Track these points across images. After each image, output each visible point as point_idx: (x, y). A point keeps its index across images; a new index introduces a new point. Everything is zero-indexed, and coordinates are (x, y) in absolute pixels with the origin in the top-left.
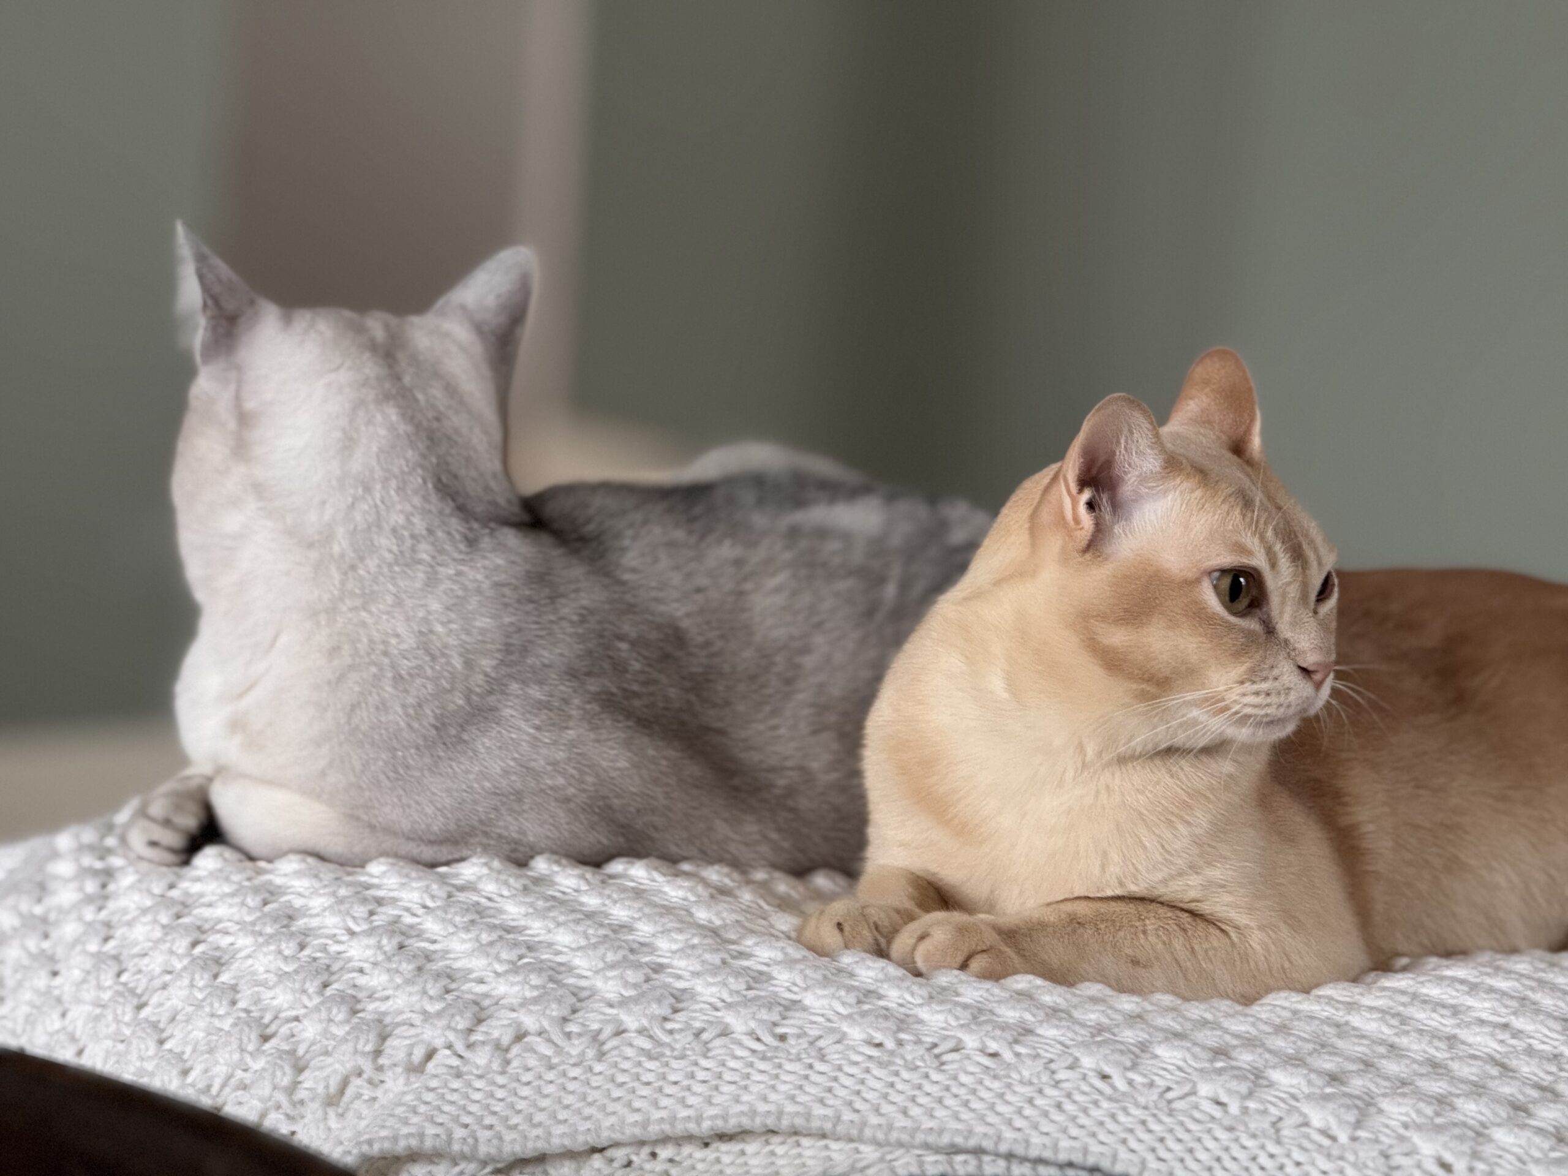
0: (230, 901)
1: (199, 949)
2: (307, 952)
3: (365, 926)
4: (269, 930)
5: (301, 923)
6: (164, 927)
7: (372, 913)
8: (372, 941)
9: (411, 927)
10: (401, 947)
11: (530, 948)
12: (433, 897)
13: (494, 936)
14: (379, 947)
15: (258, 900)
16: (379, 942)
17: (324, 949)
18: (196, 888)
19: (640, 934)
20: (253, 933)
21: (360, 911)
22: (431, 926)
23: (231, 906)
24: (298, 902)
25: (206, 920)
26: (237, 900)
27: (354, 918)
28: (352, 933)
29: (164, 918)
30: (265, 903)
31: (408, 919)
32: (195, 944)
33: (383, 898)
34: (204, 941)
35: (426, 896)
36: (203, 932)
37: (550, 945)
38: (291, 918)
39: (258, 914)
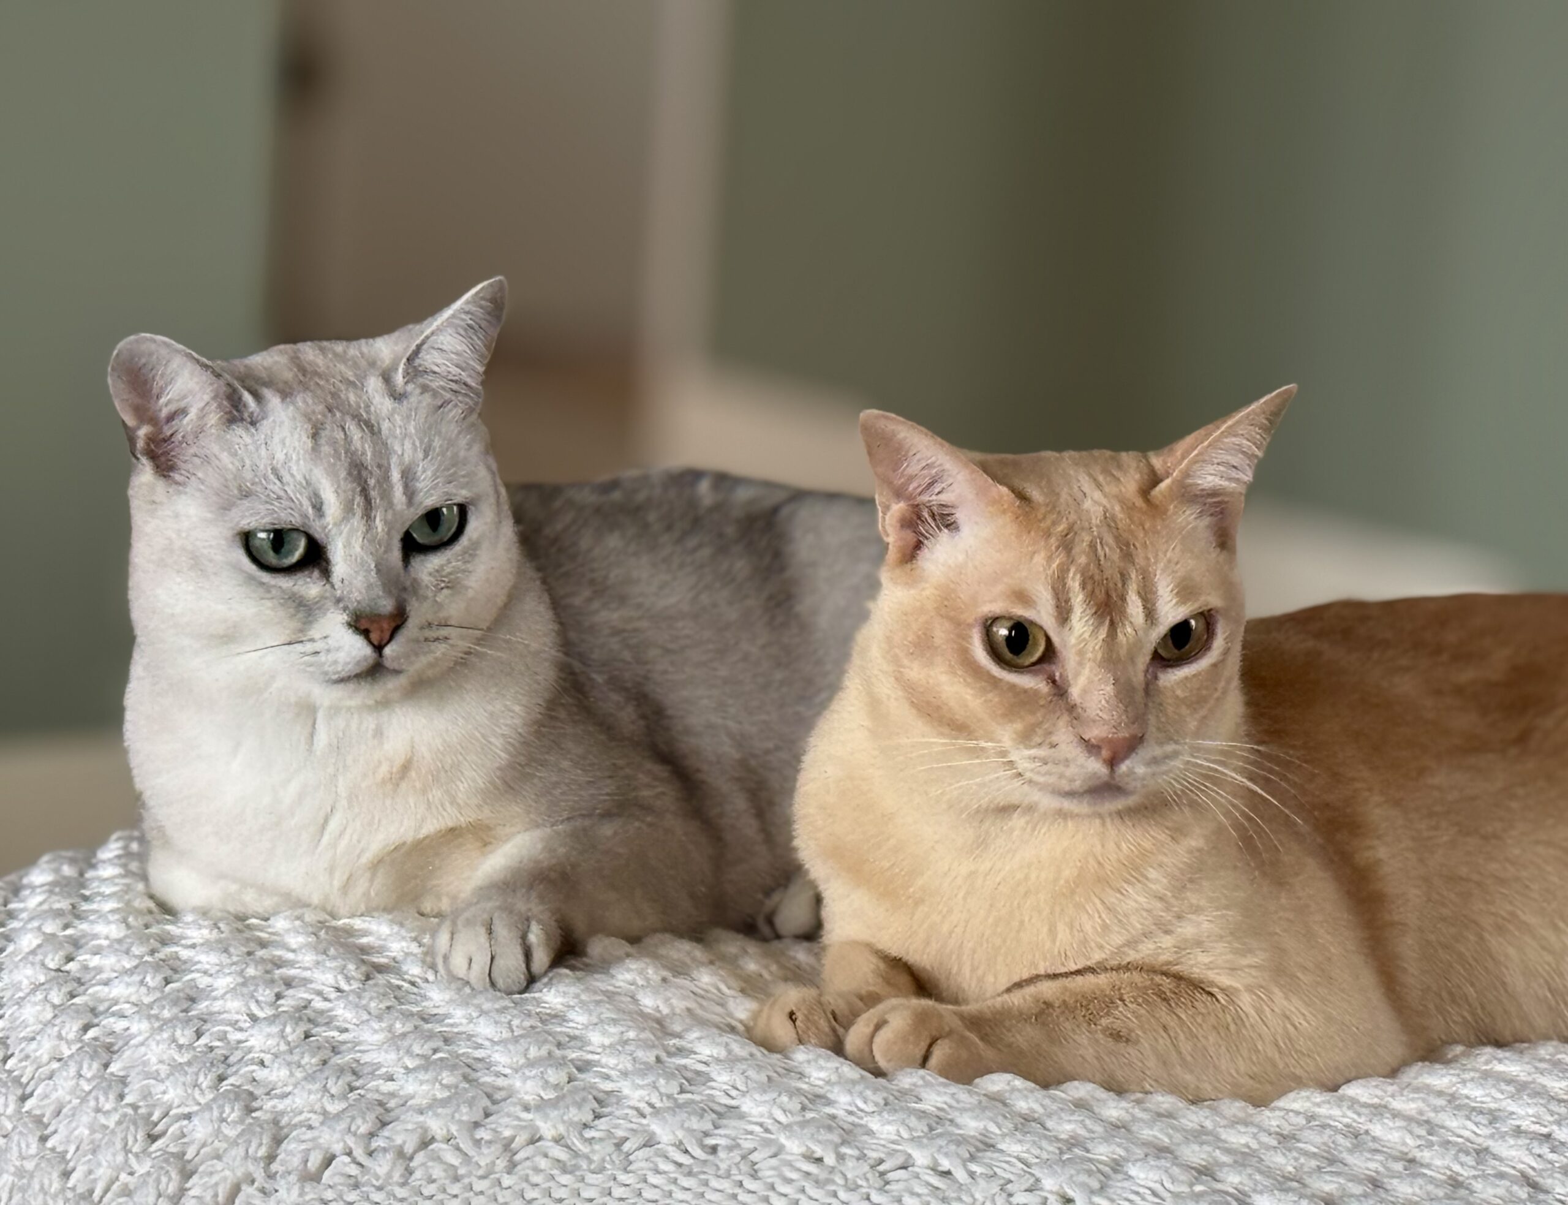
0: (126, 979)
1: (91, 1033)
2: (203, 1041)
3: (269, 1012)
4: (166, 1014)
5: (202, 1006)
6: (54, 1007)
7: (279, 996)
8: (274, 1029)
9: (322, 1012)
10: (307, 1036)
11: (446, 1041)
12: (348, 979)
13: (409, 1027)
14: (282, 1035)
15: (159, 978)
16: (283, 1031)
17: (223, 1037)
18: (95, 961)
19: (571, 1024)
20: (149, 1017)
21: (265, 994)
22: (343, 1013)
23: (128, 985)
24: (203, 981)
25: (102, 1001)
26: (136, 978)
27: (257, 1001)
28: (254, 1018)
29: (56, 997)
30: (167, 981)
31: (318, 1004)
32: (86, 1028)
33: (294, 978)
34: (97, 1025)
35: (340, 977)
36: (96, 1015)
37: (470, 1037)
38: (193, 1000)
39: (158, 995)
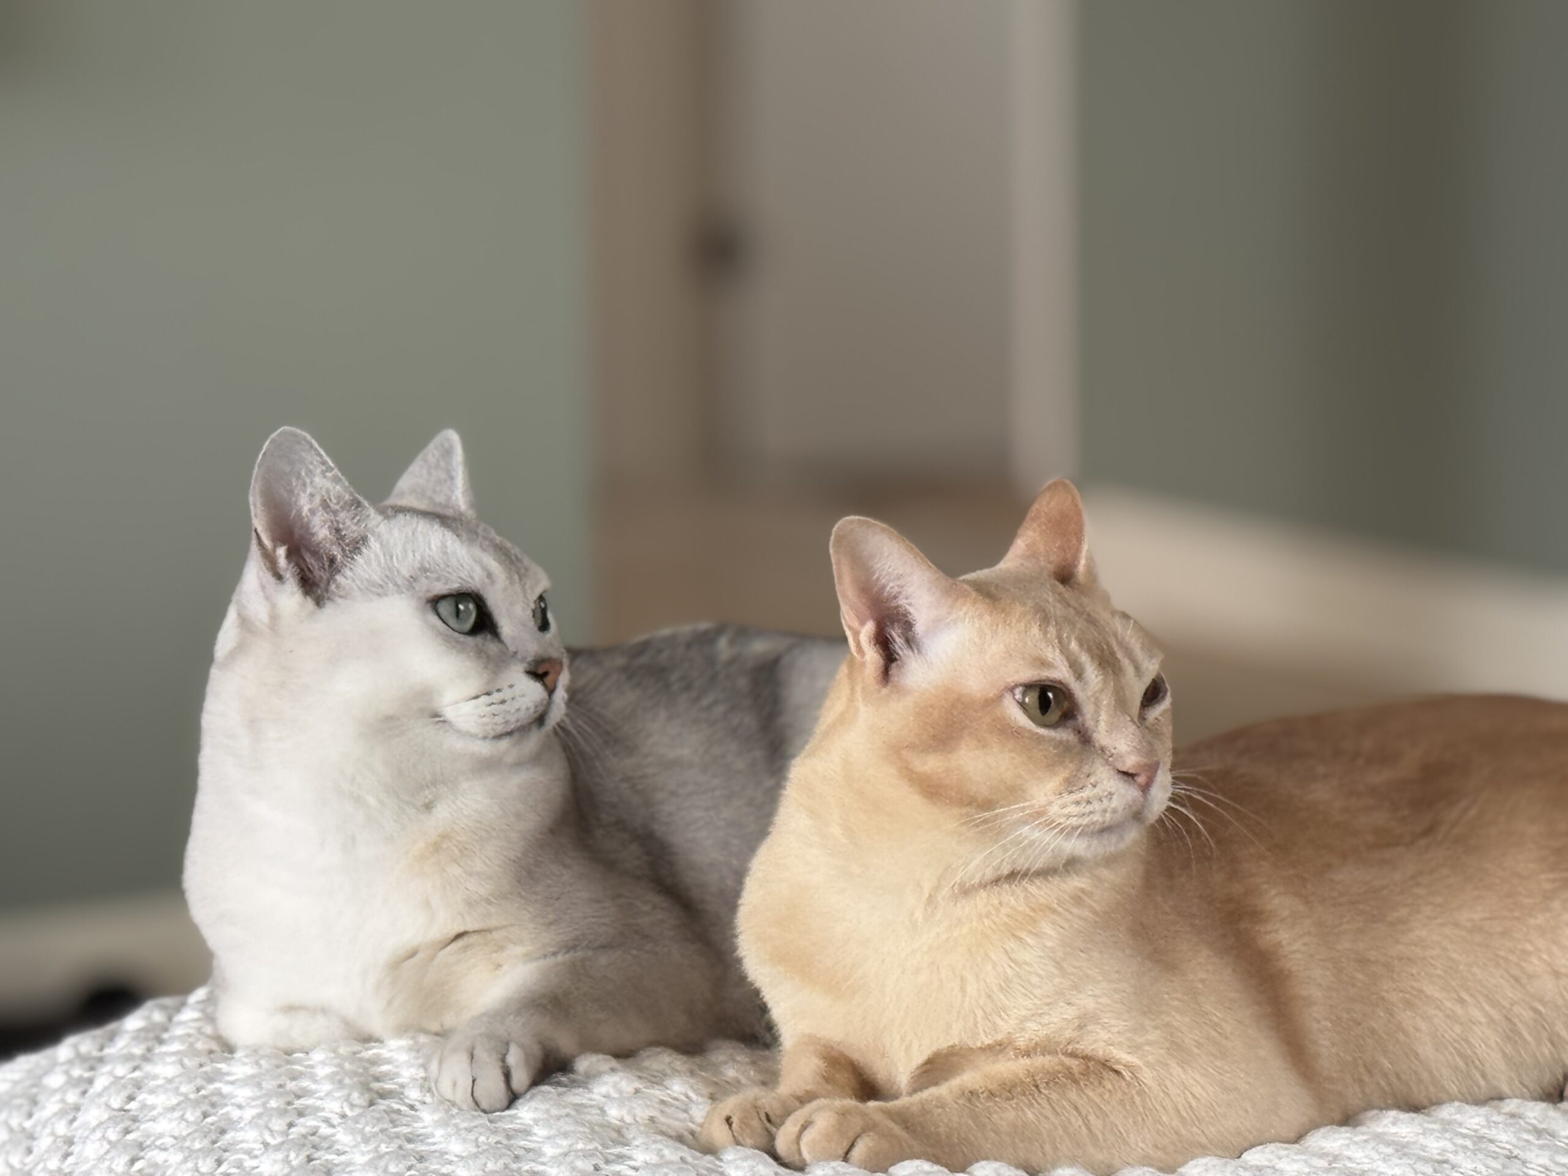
0: (169, 1115)
1: (138, 1165)
2: (223, 1169)
3: (279, 1140)
4: (197, 1145)
5: (229, 1137)
6: (110, 1142)
7: (291, 1125)
8: (280, 1156)
9: (325, 1138)
10: (310, 1159)
11: (421, 1159)
12: (352, 1106)
13: (393, 1147)
14: (287, 1161)
15: (198, 1113)
16: (287, 1156)
17: (239, 1165)
18: (150, 1100)
19: (535, 1138)
20: (181, 1149)
21: (278, 1124)
22: (343, 1137)
23: (170, 1120)
24: (235, 1114)
25: (148, 1136)
26: (177, 1114)
27: (271, 1131)
28: (266, 1145)
29: (113, 1135)
30: (205, 1115)
31: (325, 1130)
32: (133, 1161)
33: (307, 1107)
34: (143, 1158)
35: (345, 1105)
36: (142, 1149)
37: (443, 1153)
38: (223, 1132)
39: (194, 1128)
